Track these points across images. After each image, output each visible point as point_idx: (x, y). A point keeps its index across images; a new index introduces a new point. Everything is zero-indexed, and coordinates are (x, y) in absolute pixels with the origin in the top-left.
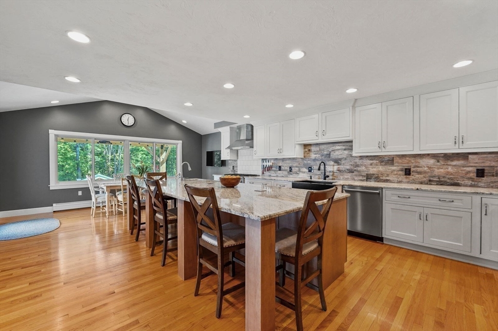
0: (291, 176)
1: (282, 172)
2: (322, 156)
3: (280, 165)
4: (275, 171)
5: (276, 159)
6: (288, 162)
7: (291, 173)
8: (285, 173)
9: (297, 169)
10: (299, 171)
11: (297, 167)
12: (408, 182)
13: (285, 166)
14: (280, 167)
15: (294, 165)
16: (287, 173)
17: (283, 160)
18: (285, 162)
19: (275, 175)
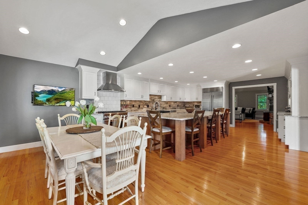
0: (139, 110)
1: (134, 108)
2: (152, 100)
3: (134, 104)
4: (130, 107)
5: (131, 100)
6: (137, 102)
7: (139, 108)
8: (136, 108)
9: (142, 106)
10: (143, 107)
11: (142, 105)
12: (170, 109)
13: (136, 105)
14: (133, 105)
15: (141, 104)
16: (137, 109)
17: (135, 101)
18: (136, 102)
19: (130, 110)
